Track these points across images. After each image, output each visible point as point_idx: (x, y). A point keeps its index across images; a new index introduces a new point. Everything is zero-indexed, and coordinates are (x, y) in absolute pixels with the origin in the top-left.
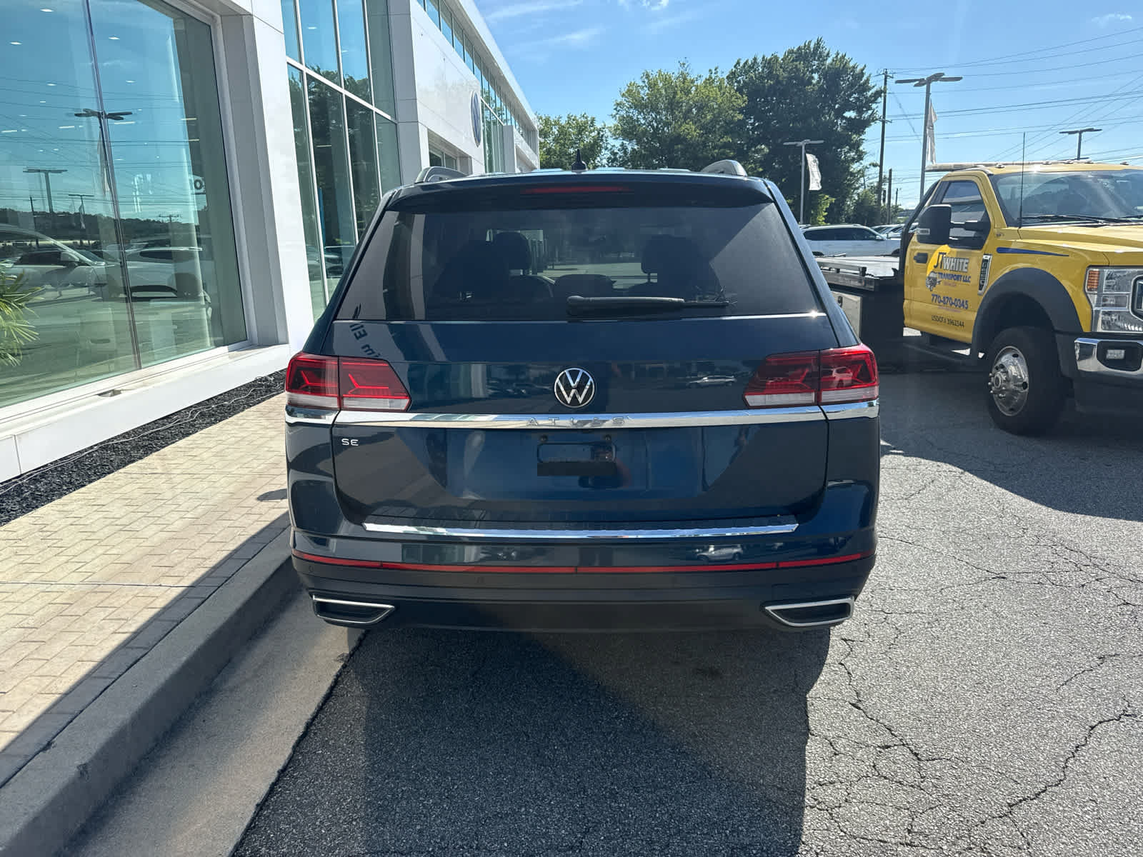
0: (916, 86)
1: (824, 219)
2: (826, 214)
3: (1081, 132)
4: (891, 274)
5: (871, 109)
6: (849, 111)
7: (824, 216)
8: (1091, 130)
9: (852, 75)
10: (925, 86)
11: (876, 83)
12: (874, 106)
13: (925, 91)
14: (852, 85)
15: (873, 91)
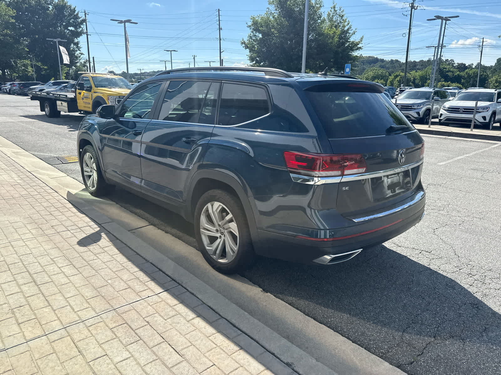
0: (118, 23)
1: (64, 77)
2: (65, 75)
3: (171, 51)
4: (74, 97)
5: (81, 28)
6: (71, 27)
7: (64, 76)
8: (175, 51)
9: (70, 10)
10: (123, 24)
11: (82, 16)
12: (82, 26)
13: (123, 26)
14: (70, 15)
15: (81, 19)
